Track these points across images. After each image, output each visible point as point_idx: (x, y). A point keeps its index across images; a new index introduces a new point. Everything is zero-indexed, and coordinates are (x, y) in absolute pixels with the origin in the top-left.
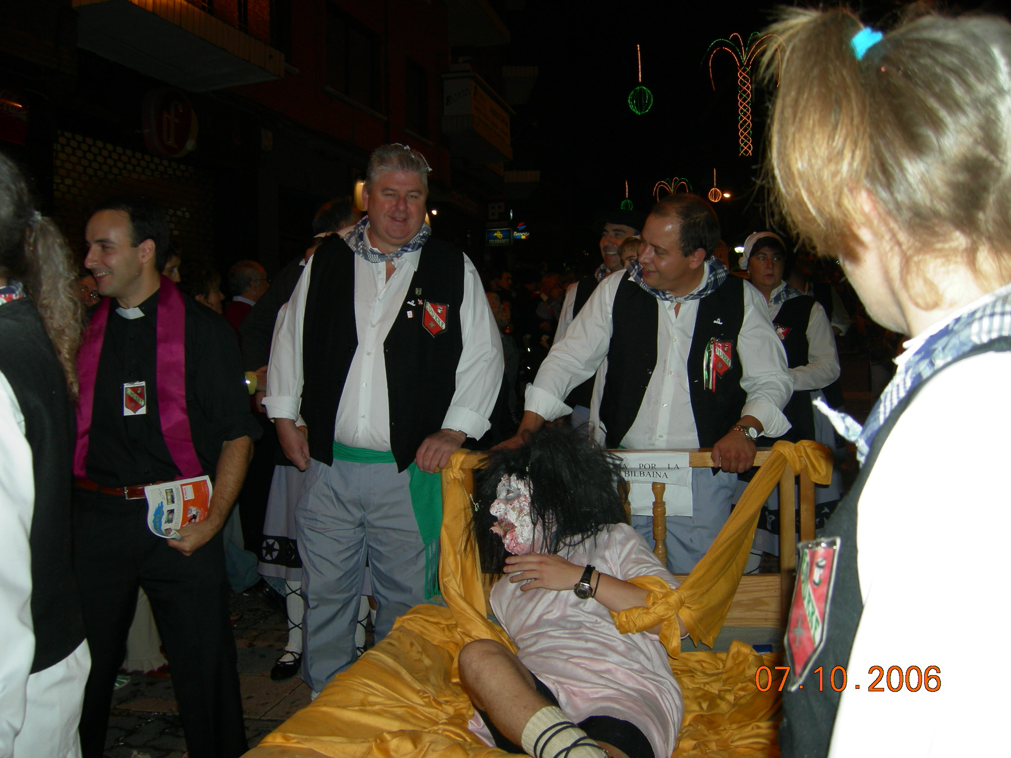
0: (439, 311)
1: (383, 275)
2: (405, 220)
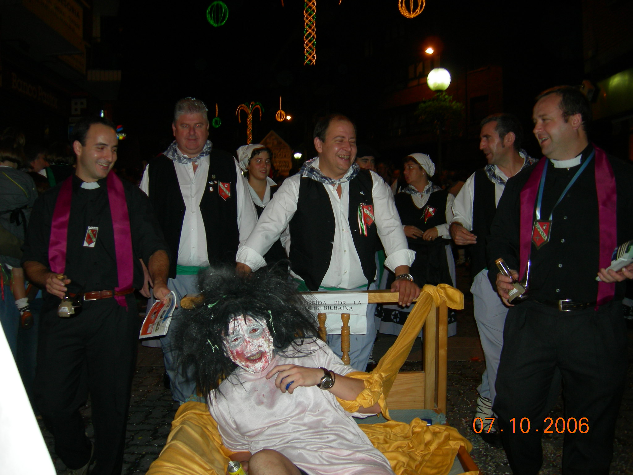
0: (226, 187)
1: (192, 170)
2: (195, 140)
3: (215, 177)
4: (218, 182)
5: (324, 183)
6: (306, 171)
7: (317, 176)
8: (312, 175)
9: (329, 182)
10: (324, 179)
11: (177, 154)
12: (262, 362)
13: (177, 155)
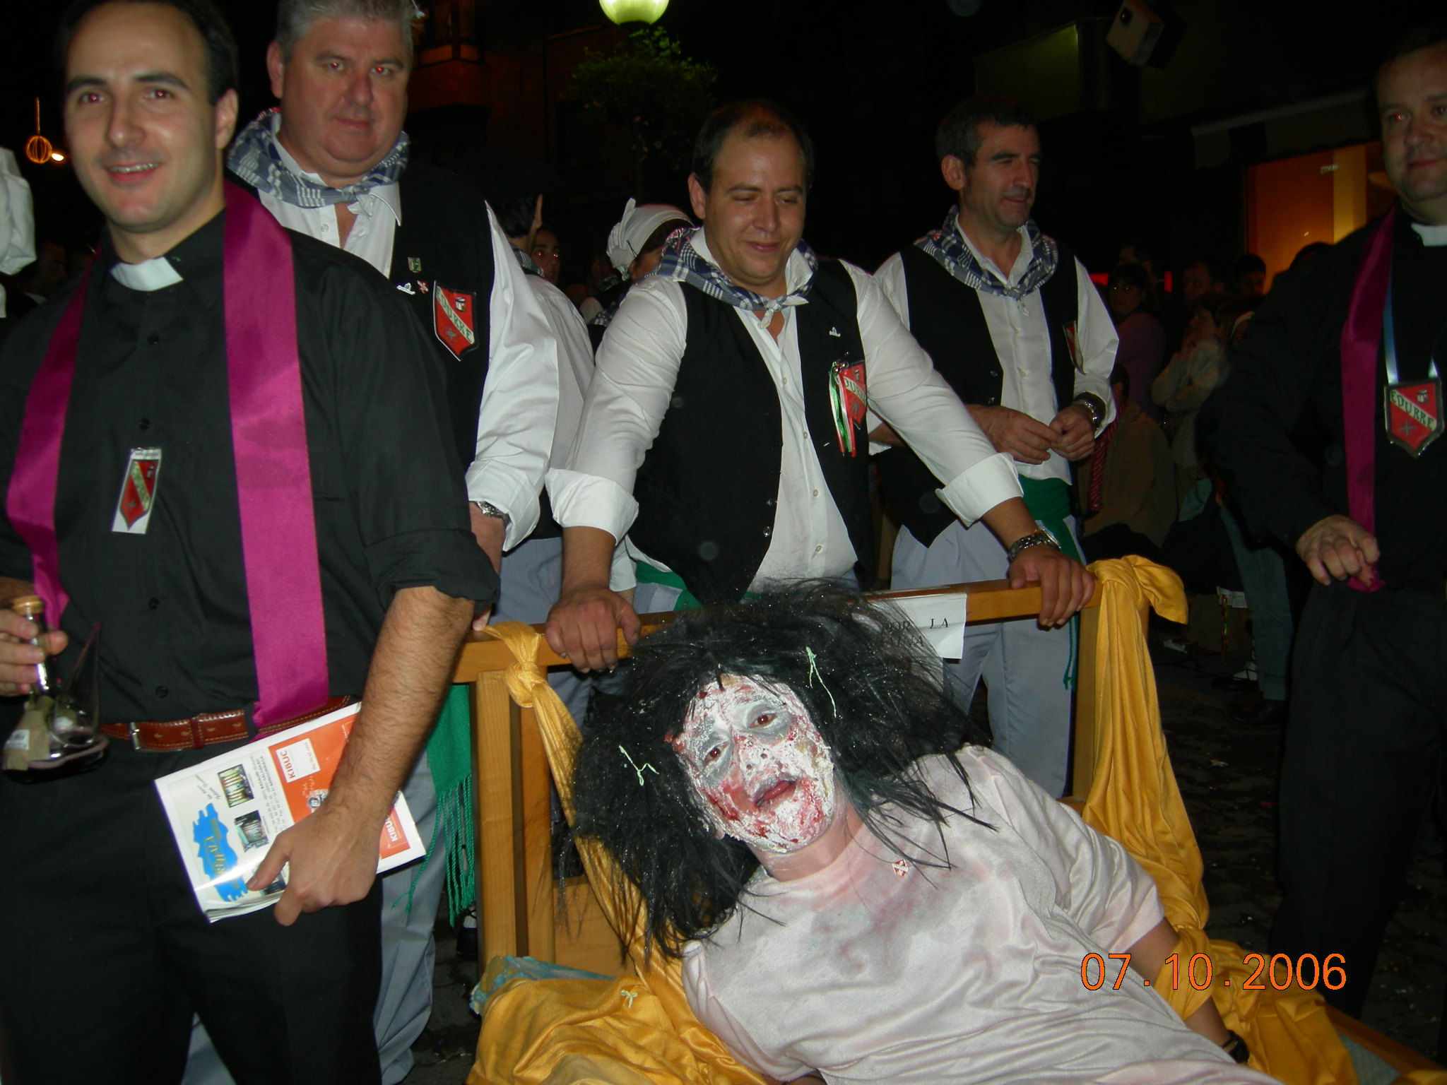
0: (459, 306)
1: (332, 232)
2: (367, 124)
3: (419, 269)
4: (430, 286)
5: (738, 306)
6: (683, 265)
7: (718, 285)
8: (703, 280)
9: (754, 304)
10: (740, 295)
11: (279, 168)
12: (795, 800)
13: (278, 173)
